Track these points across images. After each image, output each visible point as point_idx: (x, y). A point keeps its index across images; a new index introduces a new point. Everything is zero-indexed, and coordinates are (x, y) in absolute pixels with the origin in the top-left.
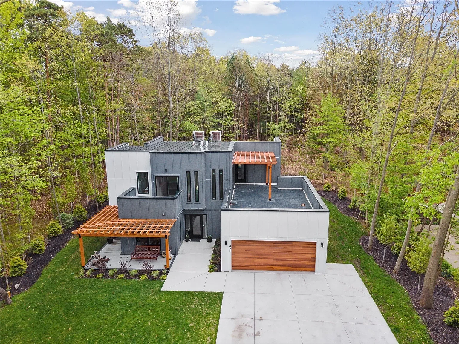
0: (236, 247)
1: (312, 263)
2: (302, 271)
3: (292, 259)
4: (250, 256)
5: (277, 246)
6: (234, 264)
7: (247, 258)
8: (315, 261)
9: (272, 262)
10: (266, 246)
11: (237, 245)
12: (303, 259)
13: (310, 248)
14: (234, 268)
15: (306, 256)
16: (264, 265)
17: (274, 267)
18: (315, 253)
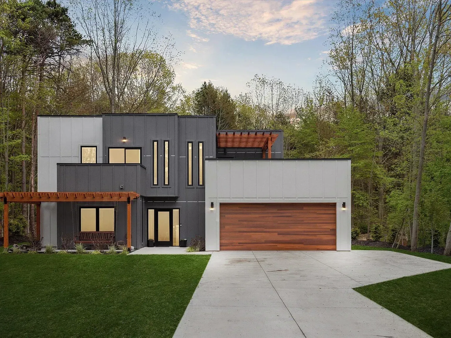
0: (226, 216)
1: (332, 238)
2: (318, 249)
3: (304, 232)
4: (245, 230)
5: (281, 213)
6: (223, 241)
7: (240, 232)
8: (335, 235)
9: (275, 237)
10: (268, 213)
11: (227, 214)
12: (320, 232)
13: (327, 216)
14: (223, 247)
15: (323, 227)
16: (266, 242)
17: (279, 246)
18: (335, 223)
